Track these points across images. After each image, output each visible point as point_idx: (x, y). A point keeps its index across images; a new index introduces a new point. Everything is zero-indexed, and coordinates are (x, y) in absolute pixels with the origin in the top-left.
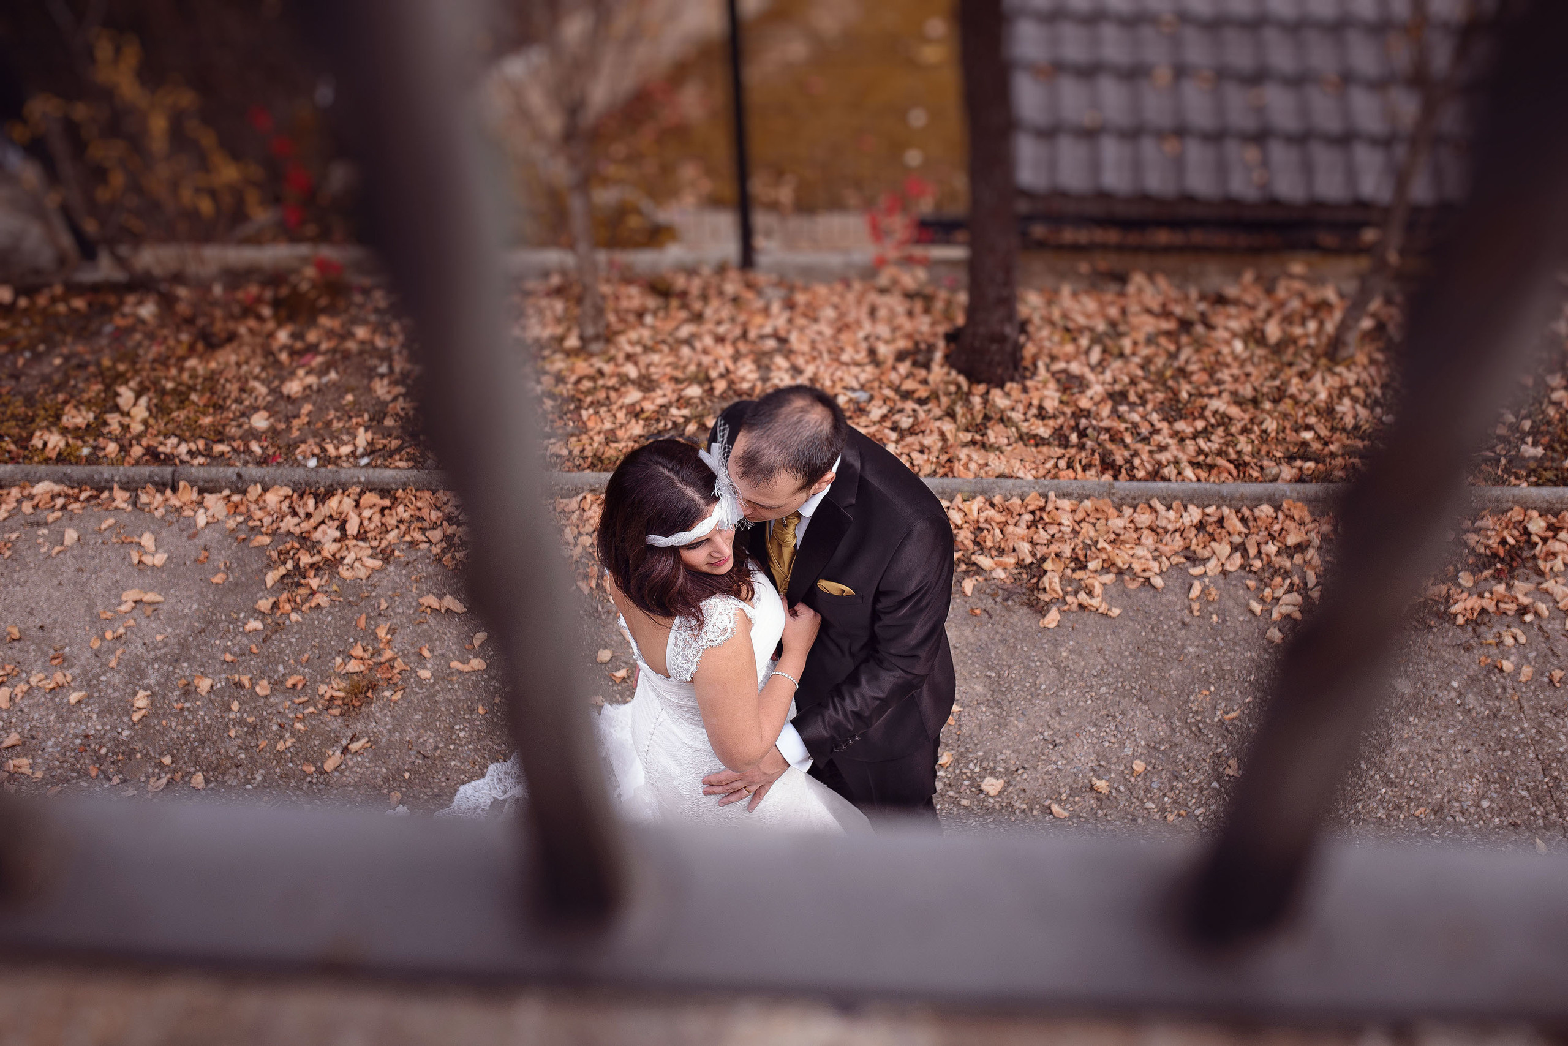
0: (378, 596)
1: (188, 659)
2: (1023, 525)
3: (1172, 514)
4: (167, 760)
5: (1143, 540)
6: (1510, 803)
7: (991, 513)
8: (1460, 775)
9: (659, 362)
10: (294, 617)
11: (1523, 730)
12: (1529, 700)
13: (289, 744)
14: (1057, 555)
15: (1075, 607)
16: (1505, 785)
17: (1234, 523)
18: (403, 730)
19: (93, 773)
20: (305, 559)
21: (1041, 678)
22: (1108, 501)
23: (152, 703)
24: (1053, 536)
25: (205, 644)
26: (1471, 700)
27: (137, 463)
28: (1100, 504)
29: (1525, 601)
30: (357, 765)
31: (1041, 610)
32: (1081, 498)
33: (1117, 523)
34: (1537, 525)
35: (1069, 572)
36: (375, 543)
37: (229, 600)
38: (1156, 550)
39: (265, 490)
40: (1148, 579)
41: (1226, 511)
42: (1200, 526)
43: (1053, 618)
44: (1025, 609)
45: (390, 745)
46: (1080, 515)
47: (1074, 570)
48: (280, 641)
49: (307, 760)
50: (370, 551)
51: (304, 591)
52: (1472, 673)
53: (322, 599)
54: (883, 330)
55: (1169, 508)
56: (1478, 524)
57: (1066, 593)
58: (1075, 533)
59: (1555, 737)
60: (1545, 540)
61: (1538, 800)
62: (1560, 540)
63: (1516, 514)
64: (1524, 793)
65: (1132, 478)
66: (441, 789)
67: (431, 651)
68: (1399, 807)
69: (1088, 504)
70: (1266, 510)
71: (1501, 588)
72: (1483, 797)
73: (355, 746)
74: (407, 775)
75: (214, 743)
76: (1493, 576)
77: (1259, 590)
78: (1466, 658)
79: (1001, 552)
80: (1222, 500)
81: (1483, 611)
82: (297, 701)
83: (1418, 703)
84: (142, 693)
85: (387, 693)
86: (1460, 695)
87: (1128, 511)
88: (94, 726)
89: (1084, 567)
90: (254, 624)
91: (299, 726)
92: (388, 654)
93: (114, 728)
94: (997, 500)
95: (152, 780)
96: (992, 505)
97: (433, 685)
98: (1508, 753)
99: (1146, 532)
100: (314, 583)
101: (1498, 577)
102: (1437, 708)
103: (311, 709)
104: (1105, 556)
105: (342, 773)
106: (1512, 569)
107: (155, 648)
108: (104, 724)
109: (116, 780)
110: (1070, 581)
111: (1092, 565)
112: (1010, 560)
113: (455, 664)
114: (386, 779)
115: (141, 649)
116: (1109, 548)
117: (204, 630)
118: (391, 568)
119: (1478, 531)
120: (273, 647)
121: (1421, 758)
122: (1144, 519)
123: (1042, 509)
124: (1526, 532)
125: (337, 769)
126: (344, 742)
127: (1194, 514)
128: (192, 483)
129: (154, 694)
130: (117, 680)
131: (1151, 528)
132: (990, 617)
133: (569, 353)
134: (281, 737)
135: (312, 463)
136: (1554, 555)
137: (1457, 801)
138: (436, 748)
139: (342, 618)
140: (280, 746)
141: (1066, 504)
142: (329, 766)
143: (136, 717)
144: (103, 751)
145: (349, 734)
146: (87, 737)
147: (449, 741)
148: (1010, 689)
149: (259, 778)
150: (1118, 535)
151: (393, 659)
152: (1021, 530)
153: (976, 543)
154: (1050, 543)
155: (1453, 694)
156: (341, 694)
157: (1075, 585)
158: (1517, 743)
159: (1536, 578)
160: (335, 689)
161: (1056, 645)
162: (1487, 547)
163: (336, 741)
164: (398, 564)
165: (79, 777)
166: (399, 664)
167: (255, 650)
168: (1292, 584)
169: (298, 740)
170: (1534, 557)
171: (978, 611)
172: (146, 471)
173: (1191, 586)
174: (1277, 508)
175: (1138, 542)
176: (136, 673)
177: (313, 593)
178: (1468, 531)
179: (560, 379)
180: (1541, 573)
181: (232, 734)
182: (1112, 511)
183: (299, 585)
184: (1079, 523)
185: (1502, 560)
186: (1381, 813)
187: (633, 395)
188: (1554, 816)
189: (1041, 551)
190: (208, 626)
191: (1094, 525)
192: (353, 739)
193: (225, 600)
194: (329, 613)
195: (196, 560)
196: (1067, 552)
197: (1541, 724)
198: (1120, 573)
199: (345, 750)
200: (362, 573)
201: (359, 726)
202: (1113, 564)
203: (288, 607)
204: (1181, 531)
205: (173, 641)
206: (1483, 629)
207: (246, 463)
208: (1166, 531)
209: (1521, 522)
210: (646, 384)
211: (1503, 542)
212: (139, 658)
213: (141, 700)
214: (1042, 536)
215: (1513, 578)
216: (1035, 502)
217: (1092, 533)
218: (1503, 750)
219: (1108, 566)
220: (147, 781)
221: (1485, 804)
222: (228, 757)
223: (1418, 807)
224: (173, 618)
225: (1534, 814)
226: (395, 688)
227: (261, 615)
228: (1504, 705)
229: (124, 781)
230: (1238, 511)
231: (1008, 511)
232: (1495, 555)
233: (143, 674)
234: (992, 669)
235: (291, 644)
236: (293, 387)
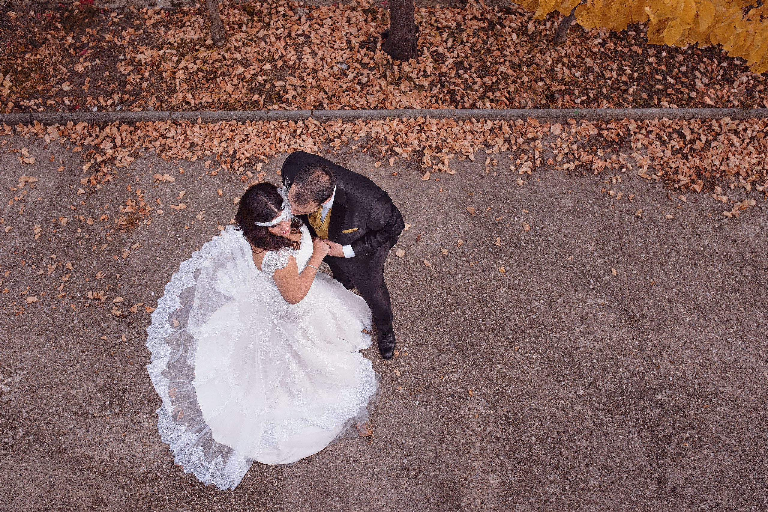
0: (135, 175)
1: (54, 209)
2: (415, 131)
3: (480, 125)
4: (54, 256)
5: (467, 138)
6: (605, 253)
7: (402, 126)
8: (587, 242)
9: (251, 51)
10: (98, 186)
11: (614, 221)
12: (619, 207)
13: (105, 247)
14: (429, 146)
15: (436, 170)
16: (604, 245)
17: (506, 129)
18: (154, 238)
19: (23, 264)
20: (99, 159)
21: (422, 204)
22: (452, 119)
23: (42, 230)
24: (428, 137)
25: (61, 201)
26: (596, 208)
27: (12, 112)
28: (449, 121)
29: (623, 162)
30: (136, 254)
31: (422, 172)
32: (441, 118)
33: (456, 129)
34: (633, 127)
35: (434, 153)
36: (130, 149)
37: (68, 179)
38: (472, 142)
39: (75, 124)
40: (468, 156)
41: (503, 122)
42: (492, 130)
43: (428, 175)
44: (416, 172)
45: (149, 245)
46: (440, 126)
47: (437, 153)
48: (94, 198)
49: (115, 254)
50: (128, 153)
51: (101, 174)
52: (597, 196)
53: (109, 178)
54: (354, 31)
55: (479, 122)
56: (609, 126)
57: (433, 164)
58: (438, 134)
59: (626, 224)
60: (635, 133)
61: (616, 252)
62: (642, 134)
63: (625, 122)
64: (611, 249)
65: (464, 108)
66: (173, 264)
67: (161, 200)
68: (562, 257)
69: (443, 121)
70: (520, 122)
71: (614, 157)
72: (595, 251)
73: (134, 247)
74: (158, 258)
75: (73, 247)
76: (612, 151)
77: (515, 160)
78: (596, 189)
79: (406, 145)
80: (502, 117)
81: (606, 167)
82: (106, 227)
83: (575, 210)
84: (37, 226)
85: (145, 221)
86: (592, 206)
87: (461, 123)
88: (19, 241)
89: (441, 151)
90: (81, 191)
91: (108, 238)
92: (143, 203)
93: (27, 242)
94: (404, 120)
95: (49, 266)
96: (402, 122)
97: (164, 216)
98: (607, 232)
99: (468, 133)
100: (105, 170)
101: (614, 151)
102: (582, 213)
103: (113, 230)
104: (450, 146)
105: (130, 259)
106: (620, 147)
107: (38, 204)
108: (23, 241)
109: (34, 267)
110: (435, 157)
111: (444, 151)
112: (409, 149)
113: (172, 206)
114: (149, 261)
115: (32, 205)
116: (452, 142)
117: (58, 194)
118: (139, 161)
119: (608, 129)
120: (92, 201)
121: (573, 235)
122: (468, 127)
123: (424, 123)
124: (628, 130)
125: (128, 257)
126: (129, 245)
127: (490, 124)
128: (40, 121)
129: (42, 226)
130: (24, 220)
131: (471, 131)
132: (401, 176)
133: (208, 47)
134: (102, 244)
135: (95, 109)
136: (638, 140)
137: (585, 253)
138: (169, 246)
139: (120, 186)
140: (102, 248)
141: (434, 121)
142: (124, 256)
143: (37, 237)
144: (25, 253)
145: (131, 241)
146: (17, 247)
147: (174, 242)
148: (409, 209)
149: (95, 263)
150: (456, 135)
151: (145, 205)
152: (414, 135)
153: (395, 141)
154: (427, 140)
155: (589, 206)
156: (124, 223)
157: (437, 160)
158: (611, 227)
159: (629, 151)
160: (121, 220)
161: (428, 188)
162: (611, 137)
163: (126, 244)
164: (142, 159)
165: (17, 266)
166: (148, 207)
167: (83, 203)
168: (528, 157)
169: (109, 245)
170: (630, 141)
171: (395, 174)
172: (17, 116)
173: (486, 158)
174: (525, 121)
175: (465, 138)
176: (32, 216)
177: (105, 175)
178: (603, 129)
179: (205, 61)
180: (632, 149)
181: (80, 243)
182: (454, 124)
183: (98, 171)
184: (439, 129)
185: (617, 143)
186: (555, 260)
187: (240, 70)
188: (621, 258)
189: (423, 144)
190: (60, 192)
191: (446, 130)
192: (133, 243)
193: (66, 179)
194: (114, 184)
195: (49, 160)
196: (434, 145)
197: (622, 219)
198: (456, 153)
199: (130, 248)
200: (126, 164)
201: (135, 237)
202: (454, 149)
203: (95, 182)
204: (483, 132)
205: (46, 200)
206: (605, 176)
207: (63, 110)
208: (477, 133)
209: (626, 125)
210: (245, 62)
211: (618, 134)
212: (32, 209)
213: (37, 229)
214: (424, 137)
215: (620, 151)
216: (420, 120)
217: (445, 134)
218: (605, 230)
219: (452, 150)
220: (47, 266)
221: (595, 254)
222: (81, 254)
223: (569, 256)
224: (44, 189)
225: (613, 258)
226: (148, 219)
227: (83, 187)
228: (608, 210)
229: (37, 267)
230: (508, 122)
231: (408, 125)
232: (614, 141)
233: (36, 217)
234: (401, 200)
235: (99, 199)
236: (79, 68)
